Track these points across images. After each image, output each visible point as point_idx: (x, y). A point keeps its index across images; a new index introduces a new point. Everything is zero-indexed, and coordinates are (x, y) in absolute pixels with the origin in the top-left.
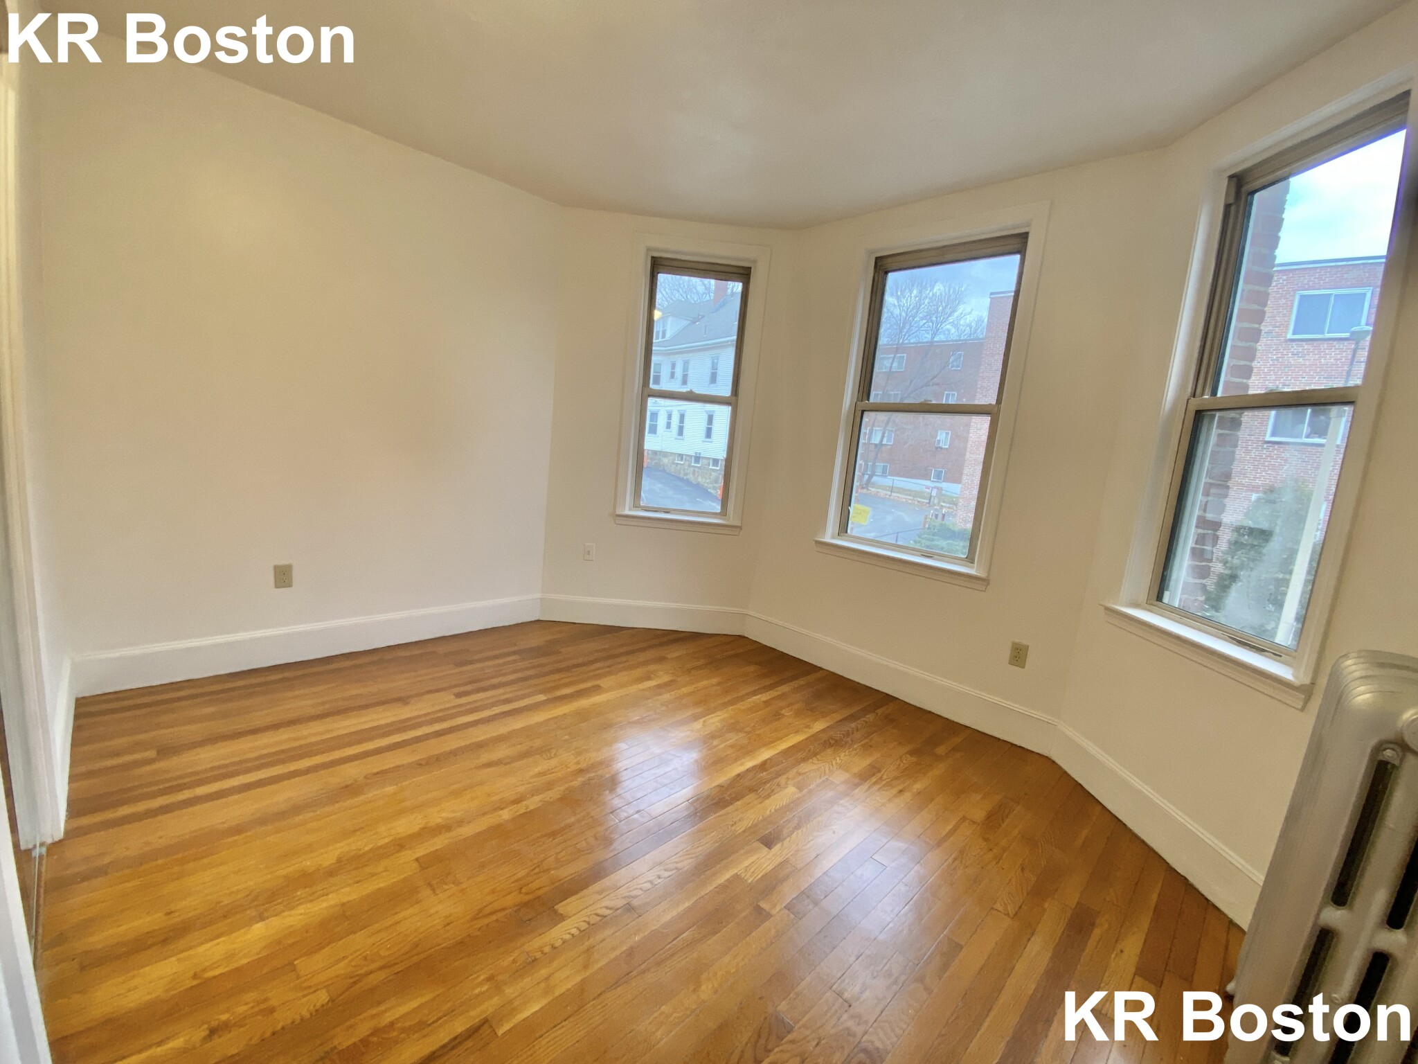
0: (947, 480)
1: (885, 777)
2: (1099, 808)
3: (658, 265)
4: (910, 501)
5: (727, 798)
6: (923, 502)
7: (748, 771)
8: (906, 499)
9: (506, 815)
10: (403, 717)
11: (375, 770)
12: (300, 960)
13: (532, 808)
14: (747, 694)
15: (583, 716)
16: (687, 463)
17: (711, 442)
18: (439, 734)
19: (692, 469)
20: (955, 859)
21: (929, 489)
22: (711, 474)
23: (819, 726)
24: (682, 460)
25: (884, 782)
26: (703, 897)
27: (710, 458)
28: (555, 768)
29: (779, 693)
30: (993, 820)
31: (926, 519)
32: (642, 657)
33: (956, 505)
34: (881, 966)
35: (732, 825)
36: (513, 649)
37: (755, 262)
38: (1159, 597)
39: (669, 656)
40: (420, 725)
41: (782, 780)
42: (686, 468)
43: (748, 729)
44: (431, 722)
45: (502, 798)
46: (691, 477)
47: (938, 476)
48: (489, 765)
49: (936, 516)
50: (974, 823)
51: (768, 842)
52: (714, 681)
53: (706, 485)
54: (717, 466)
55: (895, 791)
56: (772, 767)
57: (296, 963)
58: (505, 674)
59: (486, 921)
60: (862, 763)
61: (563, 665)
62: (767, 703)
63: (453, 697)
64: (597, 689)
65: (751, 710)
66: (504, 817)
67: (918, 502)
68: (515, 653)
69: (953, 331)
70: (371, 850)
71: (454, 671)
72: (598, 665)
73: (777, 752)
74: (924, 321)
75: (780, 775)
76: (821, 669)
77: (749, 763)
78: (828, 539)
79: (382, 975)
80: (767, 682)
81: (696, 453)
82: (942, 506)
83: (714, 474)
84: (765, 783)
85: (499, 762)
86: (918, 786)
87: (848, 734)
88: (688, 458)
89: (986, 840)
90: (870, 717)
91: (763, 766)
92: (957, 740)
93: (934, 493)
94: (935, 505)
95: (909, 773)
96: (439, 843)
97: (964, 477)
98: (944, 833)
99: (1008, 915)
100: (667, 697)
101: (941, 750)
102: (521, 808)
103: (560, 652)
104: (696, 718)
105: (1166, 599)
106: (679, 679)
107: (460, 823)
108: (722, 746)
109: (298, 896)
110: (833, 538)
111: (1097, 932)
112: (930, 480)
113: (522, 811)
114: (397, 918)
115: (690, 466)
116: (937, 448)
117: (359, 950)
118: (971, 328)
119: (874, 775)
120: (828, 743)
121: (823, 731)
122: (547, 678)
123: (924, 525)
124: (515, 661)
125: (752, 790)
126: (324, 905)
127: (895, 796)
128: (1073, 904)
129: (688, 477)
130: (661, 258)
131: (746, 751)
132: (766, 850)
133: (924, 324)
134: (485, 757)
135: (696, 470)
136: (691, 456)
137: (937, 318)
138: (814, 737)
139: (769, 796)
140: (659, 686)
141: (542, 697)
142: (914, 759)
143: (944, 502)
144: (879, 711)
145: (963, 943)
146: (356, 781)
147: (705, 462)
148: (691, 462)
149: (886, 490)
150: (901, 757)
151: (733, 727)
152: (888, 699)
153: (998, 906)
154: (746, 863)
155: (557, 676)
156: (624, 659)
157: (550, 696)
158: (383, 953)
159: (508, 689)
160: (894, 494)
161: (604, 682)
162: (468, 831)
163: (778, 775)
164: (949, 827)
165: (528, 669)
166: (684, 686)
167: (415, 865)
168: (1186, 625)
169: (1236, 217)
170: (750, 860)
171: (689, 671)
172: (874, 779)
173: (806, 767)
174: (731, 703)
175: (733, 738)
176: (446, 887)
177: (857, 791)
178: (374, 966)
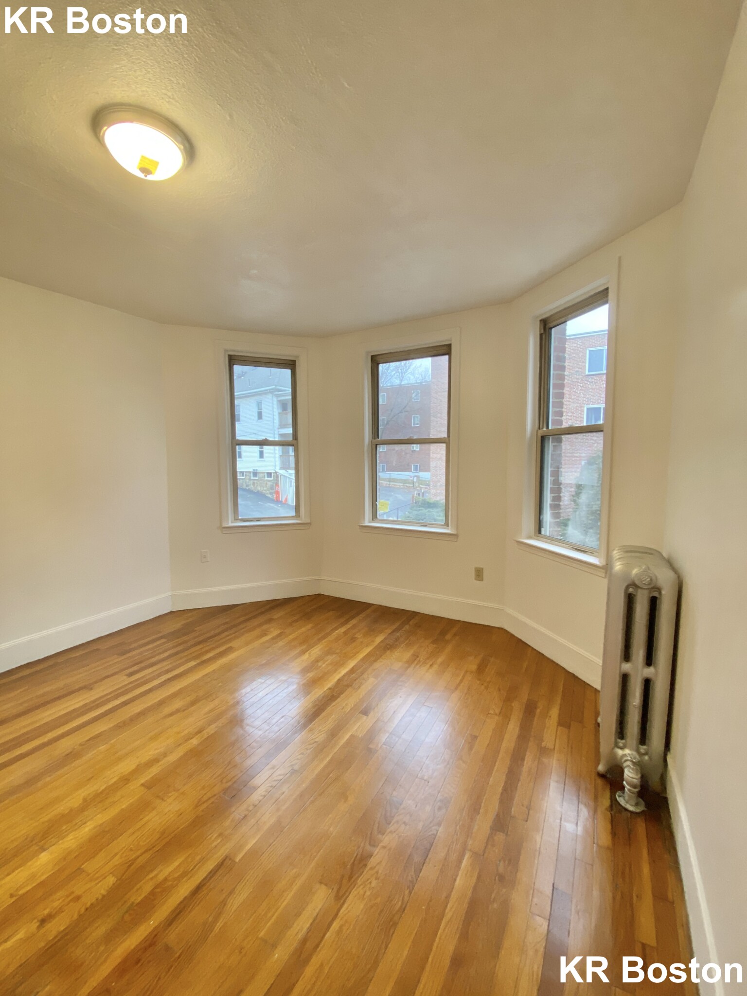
0: (421, 471)
1: (421, 660)
2: (531, 648)
3: (233, 360)
4: (402, 487)
5: (335, 695)
6: (410, 486)
7: (344, 676)
8: (399, 485)
9: (195, 741)
10: (93, 699)
11: (87, 738)
12: (86, 864)
13: (212, 732)
14: (332, 630)
15: (228, 668)
16: (248, 477)
17: (264, 461)
18: (125, 704)
19: (252, 482)
20: (466, 694)
21: (411, 477)
22: (267, 484)
23: (379, 639)
24: (243, 476)
25: (421, 663)
26: (336, 753)
27: (264, 473)
28: (219, 705)
29: (351, 625)
30: (481, 669)
31: (413, 497)
32: (256, 622)
33: (429, 486)
34: (440, 758)
35: (342, 709)
36: (160, 635)
37: (298, 357)
38: (540, 532)
39: (275, 617)
40: (109, 701)
41: (365, 676)
42: (248, 481)
43: (338, 651)
44: (116, 697)
45: (189, 732)
46: (252, 487)
47: (416, 469)
48: (171, 714)
49: (419, 494)
50: (472, 672)
51: (365, 712)
52: (309, 626)
53: (264, 492)
54: (271, 477)
55: (428, 666)
56: (358, 670)
57: (82, 867)
58: (160, 653)
59: (205, 805)
60: (408, 655)
61: (201, 638)
62: (345, 633)
63: (125, 677)
64: (230, 650)
65: (337, 639)
66: (194, 743)
67: (407, 486)
68: (161, 638)
69: (412, 377)
70: (105, 788)
71: (120, 659)
72: (226, 633)
73: (358, 660)
74: (394, 372)
75: (363, 674)
76: (373, 604)
77: (343, 671)
78: (367, 523)
79: (147, 856)
80: (342, 620)
81: (254, 470)
82: (421, 487)
83: (269, 483)
84: (355, 680)
85: (178, 711)
86: (440, 660)
87: (397, 640)
88: (248, 474)
89: (479, 680)
90: (407, 627)
91: (352, 671)
92: (455, 630)
93: (415, 480)
94: (417, 487)
95: (433, 655)
96: (154, 770)
97: (432, 469)
98: (458, 682)
99: (496, 715)
100: (281, 643)
101: (448, 637)
102: (204, 735)
103: (195, 631)
104: (303, 652)
105: (543, 532)
106: (285, 631)
107: (165, 755)
108: (324, 666)
109: (64, 830)
110: (369, 522)
111: (538, 711)
112: (411, 471)
113: (206, 736)
114: (143, 822)
115: (250, 479)
116: (413, 451)
117: (124, 847)
118: (422, 376)
119: (415, 660)
120: (387, 647)
121: (382, 642)
122: (193, 649)
123: (413, 501)
124: (164, 643)
125: (348, 686)
126: (87, 829)
127: (429, 669)
128: (525, 701)
129: (249, 487)
130: (235, 355)
131: (338, 665)
132: (365, 717)
133: (394, 374)
134: (167, 710)
135: (255, 482)
136: (250, 472)
137: (401, 370)
138: (378, 647)
139: (359, 687)
140: (273, 638)
141: (193, 663)
142: (435, 646)
143: (422, 485)
144: (411, 623)
145: (477, 735)
146: (74, 749)
147: (261, 475)
148: (251, 476)
149: (386, 481)
150: (427, 646)
151: (329, 652)
152: (415, 614)
153: (491, 712)
154: (356, 728)
155: (200, 646)
156: (242, 626)
157: (198, 661)
158: (142, 843)
159: (165, 663)
160: (391, 483)
161: (234, 644)
162: (173, 758)
163: (362, 673)
164: (460, 677)
165: (177, 646)
166: (290, 634)
167: (142, 788)
168: (553, 544)
169: (546, 339)
170: (358, 724)
171: (291, 624)
172: (416, 662)
173: (377, 665)
174: (324, 637)
175: (330, 658)
176: (170, 795)
177: (408, 671)
178: (139, 853)
